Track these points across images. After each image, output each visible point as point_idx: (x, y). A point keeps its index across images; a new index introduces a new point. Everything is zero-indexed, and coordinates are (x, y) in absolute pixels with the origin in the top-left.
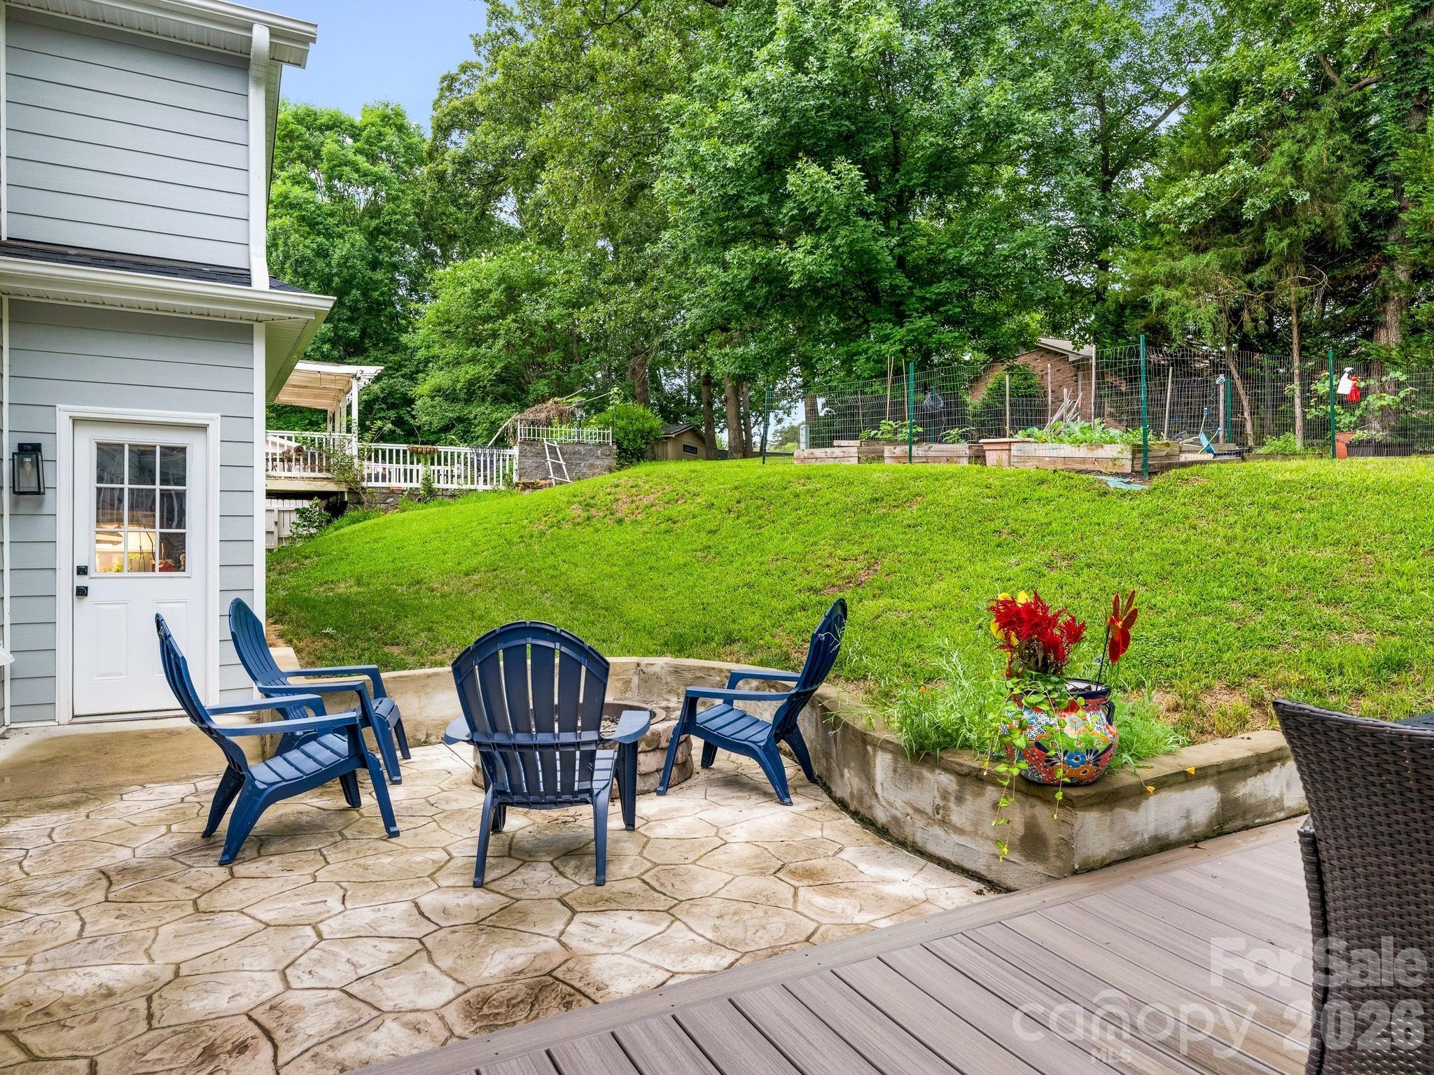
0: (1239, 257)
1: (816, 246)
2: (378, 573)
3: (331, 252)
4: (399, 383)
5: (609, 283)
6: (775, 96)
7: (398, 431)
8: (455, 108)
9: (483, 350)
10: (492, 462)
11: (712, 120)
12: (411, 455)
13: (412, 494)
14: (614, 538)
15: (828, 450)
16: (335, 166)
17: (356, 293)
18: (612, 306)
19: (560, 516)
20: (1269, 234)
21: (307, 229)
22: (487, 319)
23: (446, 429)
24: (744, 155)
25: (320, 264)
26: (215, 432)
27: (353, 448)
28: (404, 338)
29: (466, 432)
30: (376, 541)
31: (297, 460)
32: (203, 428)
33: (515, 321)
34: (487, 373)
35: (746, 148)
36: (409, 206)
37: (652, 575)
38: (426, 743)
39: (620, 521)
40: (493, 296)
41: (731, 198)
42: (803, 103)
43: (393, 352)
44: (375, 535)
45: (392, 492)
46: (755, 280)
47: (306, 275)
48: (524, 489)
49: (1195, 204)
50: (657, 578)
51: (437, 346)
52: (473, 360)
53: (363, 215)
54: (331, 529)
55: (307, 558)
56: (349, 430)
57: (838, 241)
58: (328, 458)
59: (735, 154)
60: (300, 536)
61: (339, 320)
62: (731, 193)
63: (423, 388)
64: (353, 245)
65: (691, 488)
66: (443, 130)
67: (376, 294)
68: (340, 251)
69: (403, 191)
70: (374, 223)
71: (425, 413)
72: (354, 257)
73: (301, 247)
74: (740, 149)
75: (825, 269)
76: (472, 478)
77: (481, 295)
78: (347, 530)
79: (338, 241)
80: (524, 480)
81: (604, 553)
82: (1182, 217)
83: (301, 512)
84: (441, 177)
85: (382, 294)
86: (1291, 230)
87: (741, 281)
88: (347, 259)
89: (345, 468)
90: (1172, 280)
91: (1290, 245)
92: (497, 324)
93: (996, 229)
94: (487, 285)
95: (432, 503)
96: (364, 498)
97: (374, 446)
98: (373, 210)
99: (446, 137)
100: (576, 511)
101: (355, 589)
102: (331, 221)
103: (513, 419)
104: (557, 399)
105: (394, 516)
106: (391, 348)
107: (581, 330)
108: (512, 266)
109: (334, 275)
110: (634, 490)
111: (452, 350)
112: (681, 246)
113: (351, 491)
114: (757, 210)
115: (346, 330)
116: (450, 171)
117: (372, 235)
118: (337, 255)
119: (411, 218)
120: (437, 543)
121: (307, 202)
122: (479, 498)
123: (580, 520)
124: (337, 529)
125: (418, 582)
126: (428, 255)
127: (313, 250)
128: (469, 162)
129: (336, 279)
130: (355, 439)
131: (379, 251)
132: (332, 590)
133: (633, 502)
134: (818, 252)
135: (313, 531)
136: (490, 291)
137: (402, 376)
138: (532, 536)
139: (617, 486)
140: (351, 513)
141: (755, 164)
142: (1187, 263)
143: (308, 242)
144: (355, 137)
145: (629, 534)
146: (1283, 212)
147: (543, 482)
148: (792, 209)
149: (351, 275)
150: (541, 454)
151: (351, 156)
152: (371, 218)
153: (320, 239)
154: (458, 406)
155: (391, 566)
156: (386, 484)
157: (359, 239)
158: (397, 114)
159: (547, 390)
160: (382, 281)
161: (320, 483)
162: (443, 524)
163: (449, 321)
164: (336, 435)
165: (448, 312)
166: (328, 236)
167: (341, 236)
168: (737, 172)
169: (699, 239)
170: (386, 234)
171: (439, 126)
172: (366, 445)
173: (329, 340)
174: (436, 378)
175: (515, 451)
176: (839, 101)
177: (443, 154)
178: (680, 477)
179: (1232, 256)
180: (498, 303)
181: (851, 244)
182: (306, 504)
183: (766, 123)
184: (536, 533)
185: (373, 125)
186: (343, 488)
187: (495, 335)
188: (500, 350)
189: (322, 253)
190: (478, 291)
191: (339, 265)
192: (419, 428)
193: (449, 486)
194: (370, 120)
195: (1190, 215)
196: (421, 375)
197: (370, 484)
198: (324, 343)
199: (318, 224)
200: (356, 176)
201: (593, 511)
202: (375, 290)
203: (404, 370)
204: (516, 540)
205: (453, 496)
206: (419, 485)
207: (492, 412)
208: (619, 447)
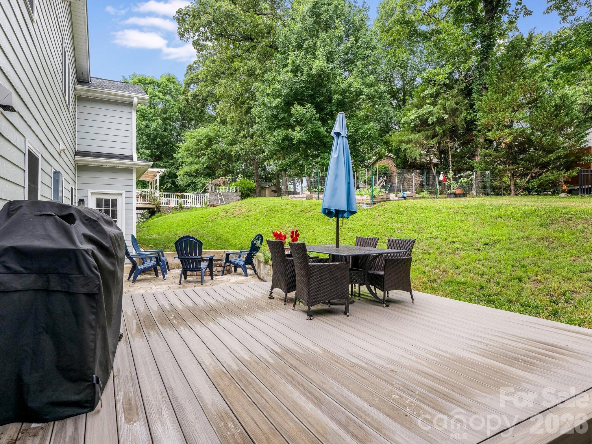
0: (429, 135)
1: (301, 130)
2: (165, 232)
3: (150, 126)
4: (173, 170)
5: (242, 137)
6: (288, 84)
7: (173, 186)
8: (192, 77)
9: (200, 160)
10: (201, 198)
11: (269, 91)
12: (176, 196)
13: (176, 208)
14: (232, 222)
15: (298, 195)
16: (152, 97)
17: (159, 140)
18: (242, 146)
19: (218, 215)
20: (436, 128)
21: (143, 118)
22: (202, 149)
23: (189, 186)
24: (278, 102)
25: (147, 130)
26: (124, 196)
27: (157, 194)
28: (175, 155)
29: (195, 187)
30: (164, 223)
31: (140, 198)
32: (121, 194)
33: (210, 150)
34: (201, 167)
35: (280, 100)
36: (177, 110)
37: (239, 232)
38: (174, 269)
39: (235, 217)
40: (204, 142)
41: (275, 115)
42: (296, 86)
43: (171, 159)
44: (164, 221)
45: (169, 208)
46: (283, 140)
47: (142, 134)
48: (210, 207)
49: (415, 119)
50: (240, 232)
51: (185, 158)
52: (197, 163)
53: (161, 113)
54: (151, 219)
55: (144, 228)
56: (156, 189)
57: (308, 129)
58: (150, 197)
59: (275, 102)
60: (141, 222)
61: (153, 149)
62: (275, 113)
63: (181, 172)
64: (158, 124)
65: (256, 207)
66: (188, 85)
67: (165, 140)
68: (153, 125)
69: (174, 105)
70: (165, 116)
71: (181, 181)
72: (158, 128)
73: (140, 125)
74: (277, 100)
75: (304, 137)
76: (195, 203)
77: (200, 141)
78: (155, 219)
79: (153, 122)
80: (211, 204)
81: (228, 226)
82: (411, 122)
83: (141, 214)
84: (187, 100)
85: (167, 140)
86: (444, 127)
87: (279, 140)
88: (156, 129)
89: (155, 200)
90: (409, 142)
91: (443, 132)
92: (205, 151)
93: (358, 124)
94: (202, 138)
95: (182, 211)
96: (161, 210)
97: (164, 193)
98: (165, 111)
99: (189, 86)
100: (223, 214)
101: (158, 236)
102: (150, 115)
103: (209, 183)
104: (222, 177)
105: (170, 215)
106: (170, 158)
107: (232, 153)
108: (210, 131)
109: (151, 134)
110: (240, 208)
111: (191, 159)
112: (260, 129)
113: (157, 208)
114: (283, 118)
115: (155, 152)
116: (190, 99)
117: (164, 120)
118: (152, 127)
119: (177, 114)
120: (182, 223)
121: (143, 109)
122: (196, 210)
123: (223, 216)
124: (152, 219)
125: (176, 234)
126: (183, 125)
127: (144, 125)
128: (196, 95)
129: (152, 135)
130: (158, 191)
131: (167, 125)
132: (151, 237)
133: (239, 211)
134: (302, 132)
135: (145, 220)
136: (203, 140)
137: (174, 167)
138: (209, 221)
139: (236, 206)
140: (157, 215)
141: (283, 104)
142: (412, 137)
143: (143, 123)
144: (159, 86)
145: (236, 220)
146: (441, 122)
147: (217, 204)
148: (294, 118)
149: (157, 134)
150: (216, 195)
151: (157, 93)
152: (164, 114)
153: (147, 122)
154: (192, 178)
155: (168, 230)
156: (168, 205)
157: (160, 122)
158: (173, 78)
159: (221, 173)
160: (167, 135)
161: (147, 205)
162: (184, 218)
163: (189, 150)
164: (152, 190)
165: (189, 147)
166: (149, 120)
167: (154, 120)
168: (276, 107)
169: (266, 127)
170: (168, 119)
171: (187, 84)
172: (162, 193)
173: (150, 156)
174: (185, 169)
175: (208, 194)
176: (308, 85)
177: (188, 92)
178: (254, 203)
179: (427, 134)
180: (205, 144)
181: (312, 130)
182: (143, 211)
183: (285, 92)
184: (211, 221)
185: (164, 82)
186: (154, 206)
187: (204, 154)
188: (206, 160)
189: (147, 126)
190: (199, 140)
191: (153, 130)
192: (180, 185)
193: (187, 206)
194: (163, 81)
195: (413, 122)
196: (180, 167)
197: (163, 205)
198: (148, 156)
199: (146, 116)
200: (159, 100)
201: (228, 214)
202: (165, 138)
203: (175, 166)
204: (205, 222)
205: (188, 209)
206: (178, 206)
207: (204, 180)
208: (241, 193)
